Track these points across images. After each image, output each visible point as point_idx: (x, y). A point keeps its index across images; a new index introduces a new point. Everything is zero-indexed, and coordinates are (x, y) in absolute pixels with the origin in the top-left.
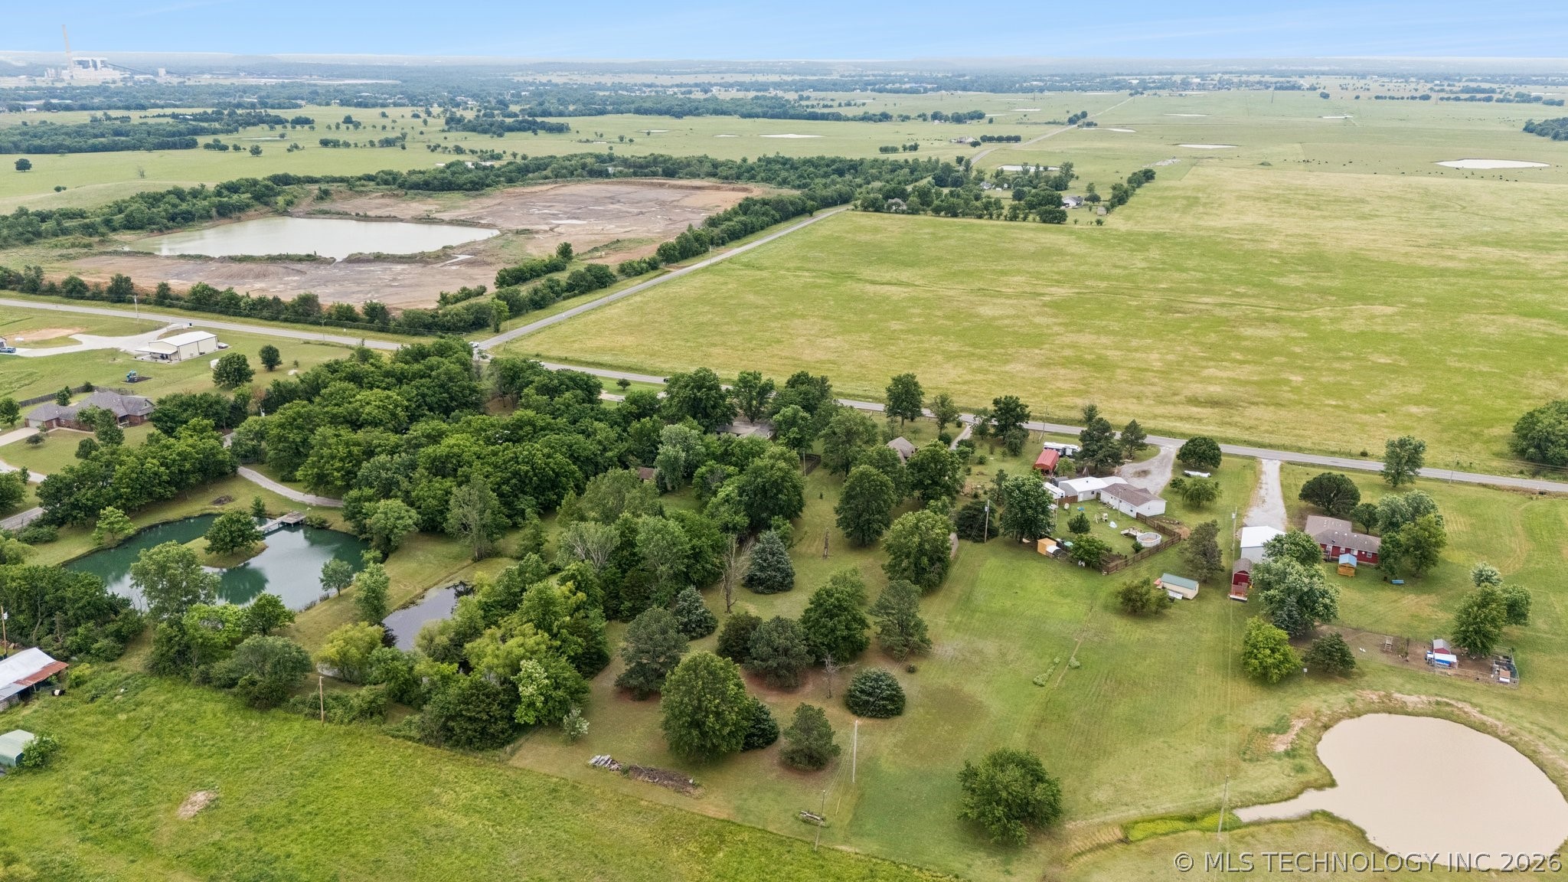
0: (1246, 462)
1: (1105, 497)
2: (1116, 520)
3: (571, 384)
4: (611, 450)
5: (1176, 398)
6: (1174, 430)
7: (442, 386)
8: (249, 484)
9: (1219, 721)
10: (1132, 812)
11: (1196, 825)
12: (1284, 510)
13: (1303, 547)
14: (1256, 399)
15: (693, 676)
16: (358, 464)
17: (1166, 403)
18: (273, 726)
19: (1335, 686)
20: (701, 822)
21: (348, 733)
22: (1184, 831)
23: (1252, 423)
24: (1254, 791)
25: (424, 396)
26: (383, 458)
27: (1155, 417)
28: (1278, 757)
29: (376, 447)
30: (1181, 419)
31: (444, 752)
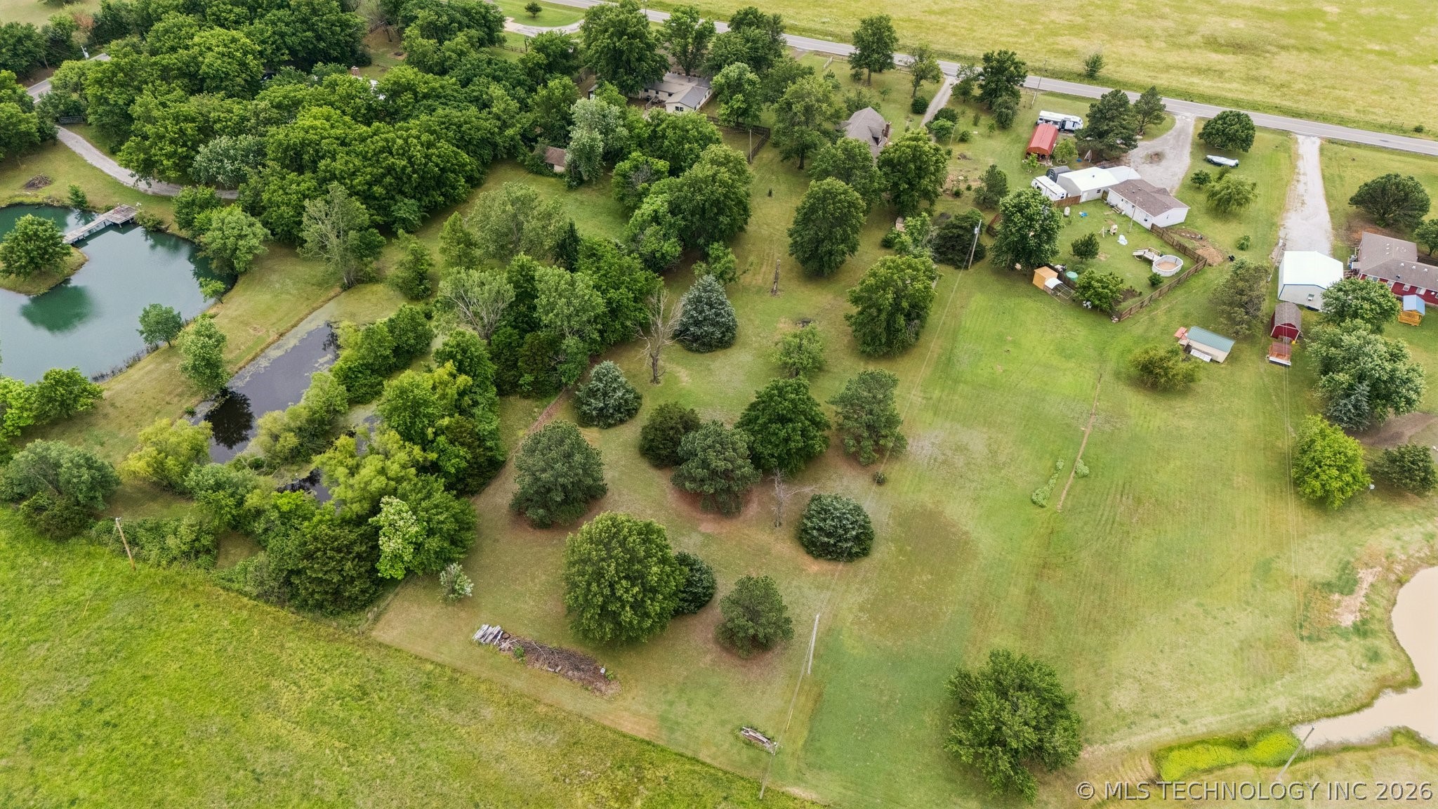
0: (1280, 138)
1: (1113, 198)
2: (1127, 233)
3: (465, 20)
4: (513, 125)
5: (1192, 39)
6: (1191, 89)
7: (304, 21)
8: (73, 156)
9: (1265, 570)
10: (1165, 730)
11: (1248, 754)
12: (1328, 217)
13: (1380, 305)
14: (1286, 41)
15: (604, 554)
16: (194, 148)
17: (1181, 46)
18: (70, 569)
19: (1407, 509)
20: (615, 744)
21: (166, 581)
22: (1232, 765)
23: (1284, 77)
24: (1318, 695)
25: (282, 35)
26: (224, 142)
27: (1168, 68)
28: (1344, 635)
29: (215, 122)
30: (1199, 71)
31: (287, 615)
